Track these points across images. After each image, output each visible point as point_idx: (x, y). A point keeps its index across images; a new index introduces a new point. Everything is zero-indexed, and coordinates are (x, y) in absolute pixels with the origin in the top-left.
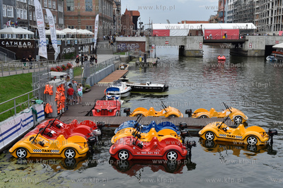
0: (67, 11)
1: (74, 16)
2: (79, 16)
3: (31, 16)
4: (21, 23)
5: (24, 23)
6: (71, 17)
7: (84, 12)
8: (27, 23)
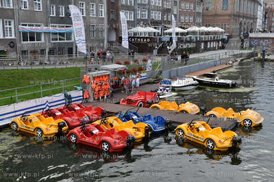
0: (205, 11)
1: (211, 15)
2: (216, 15)
3: (165, 16)
4: (155, 23)
5: (157, 23)
6: (208, 16)
7: (221, 11)
8: (161, 23)
